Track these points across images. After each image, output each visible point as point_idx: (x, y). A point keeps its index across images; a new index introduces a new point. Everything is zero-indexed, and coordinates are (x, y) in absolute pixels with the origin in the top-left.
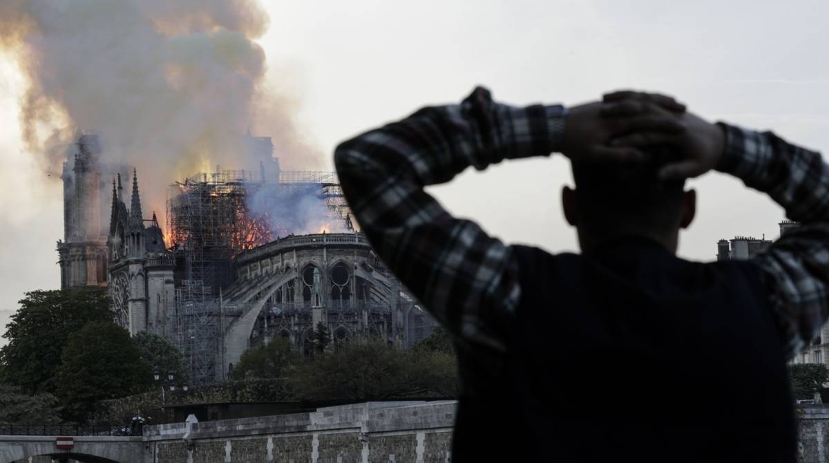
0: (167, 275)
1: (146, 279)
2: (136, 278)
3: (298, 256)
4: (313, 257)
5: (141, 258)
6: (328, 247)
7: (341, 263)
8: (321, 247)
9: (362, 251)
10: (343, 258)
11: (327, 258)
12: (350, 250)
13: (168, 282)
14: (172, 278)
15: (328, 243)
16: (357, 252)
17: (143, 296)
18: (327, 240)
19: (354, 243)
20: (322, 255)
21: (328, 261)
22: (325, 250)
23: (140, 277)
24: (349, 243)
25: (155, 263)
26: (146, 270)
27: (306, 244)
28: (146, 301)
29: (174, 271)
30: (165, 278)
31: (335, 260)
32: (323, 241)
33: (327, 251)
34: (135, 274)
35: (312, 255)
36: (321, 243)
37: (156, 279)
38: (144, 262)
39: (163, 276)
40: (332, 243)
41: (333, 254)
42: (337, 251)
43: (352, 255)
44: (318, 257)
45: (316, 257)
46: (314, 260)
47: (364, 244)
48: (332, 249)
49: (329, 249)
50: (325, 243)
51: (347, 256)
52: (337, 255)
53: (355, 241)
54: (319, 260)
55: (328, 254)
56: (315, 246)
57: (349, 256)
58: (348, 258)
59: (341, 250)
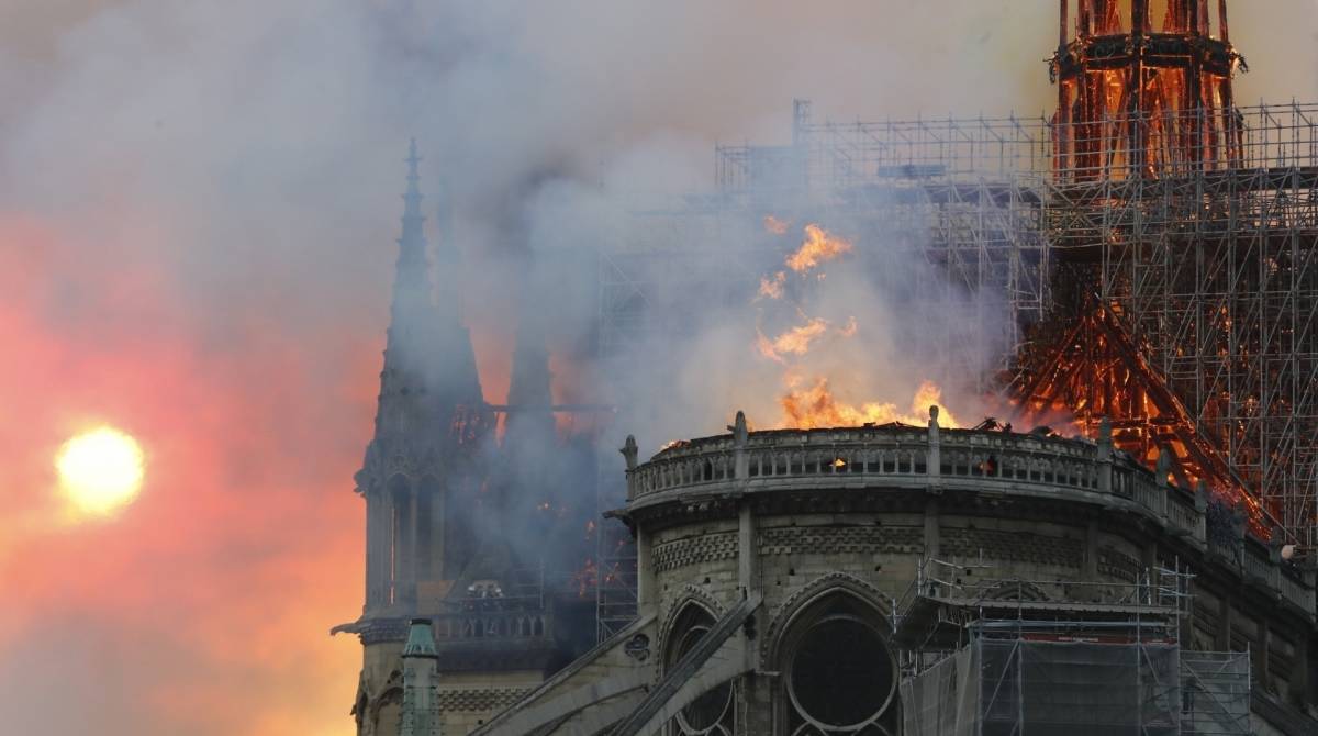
3: (657, 569)
4: (704, 569)
7: (840, 599)
8: (726, 509)
10: (854, 569)
15: (758, 483)
16: (943, 530)
18: (752, 469)
19: (912, 480)
20: (737, 557)
21: (764, 589)
22: (745, 527)
24: (881, 479)
32: (732, 471)
33: (757, 531)
35: (700, 558)
40: (773, 484)
41: (788, 550)
42: (815, 529)
43: (907, 548)
44: (723, 571)
45: (714, 567)
46: (708, 586)
47: (1000, 485)
48: (780, 521)
49: (772, 522)
50: (740, 484)
51: (878, 559)
52: (815, 549)
53: (921, 468)
54: (726, 585)
55: (765, 550)
56: (703, 506)
57: (892, 557)
58: (884, 568)
59: (841, 526)
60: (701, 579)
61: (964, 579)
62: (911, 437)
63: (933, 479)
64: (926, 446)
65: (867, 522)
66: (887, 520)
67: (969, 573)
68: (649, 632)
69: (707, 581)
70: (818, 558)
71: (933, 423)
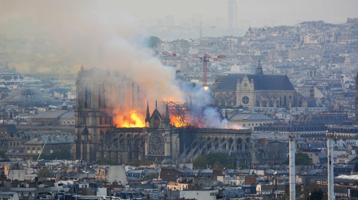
0: (177, 135)
3: (236, 136)
4: (241, 136)
6: (245, 133)
10: (248, 136)
11: (245, 136)
17: (170, 141)
23: (169, 135)
25: (174, 132)
26: (171, 133)
28: (171, 143)
37: (174, 136)
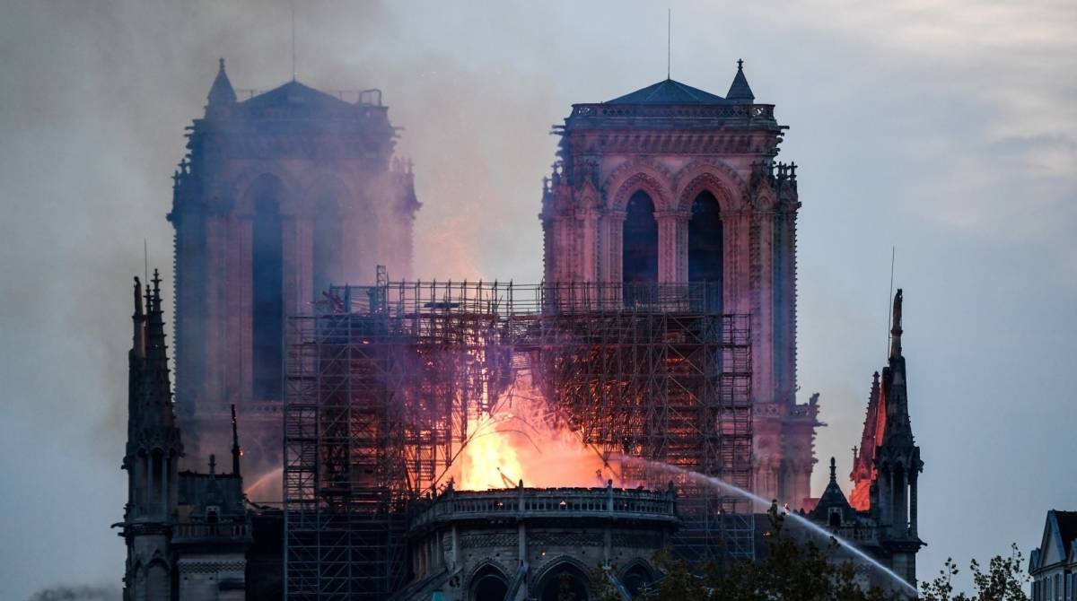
0: (228, 567)
1: (174, 575)
2: (146, 574)
3: (463, 546)
4: (496, 549)
5: (162, 518)
6: (530, 523)
7: (566, 566)
8: (512, 524)
9: (627, 532)
10: (573, 553)
11: (528, 553)
12: (591, 531)
13: (226, 586)
14: (240, 575)
15: (530, 513)
16: (613, 536)
18: (527, 507)
19: (601, 514)
20: (516, 545)
21: (529, 561)
22: (522, 533)
23: (157, 571)
24: (589, 513)
25: (198, 534)
26: (175, 551)
27: (477, 514)
29: (246, 558)
30: (222, 575)
31: (548, 557)
32: (516, 507)
33: (527, 534)
34: (145, 562)
35: (495, 544)
36: (512, 513)
37: (197, 576)
38: (168, 532)
39: (215, 568)
40: (539, 514)
41: (542, 543)
42: (556, 534)
43: (596, 544)
44: (507, 551)
45: (502, 549)
46: (498, 558)
47: (636, 515)
48: (540, 530)
49: (534, 531)
50: (522, 513)
51: (584, 548)
52: (555, 543)
53: (605, 507)
54: (510, 558)
55: (531, 543)
56: (500, 522)
57: (590, 548)
58: (587, 552)
59: (567, 533)
60: (494, 555)
61: (619, 557)
62: (598, 492)
63: (610, 512)
64: (608, 498)
65: (580, 532)
66: (589, 531)
67: (621, 554)
68: (460, 576)
69: (498, 555)
70: (556, 548)
71: (609, 487)
